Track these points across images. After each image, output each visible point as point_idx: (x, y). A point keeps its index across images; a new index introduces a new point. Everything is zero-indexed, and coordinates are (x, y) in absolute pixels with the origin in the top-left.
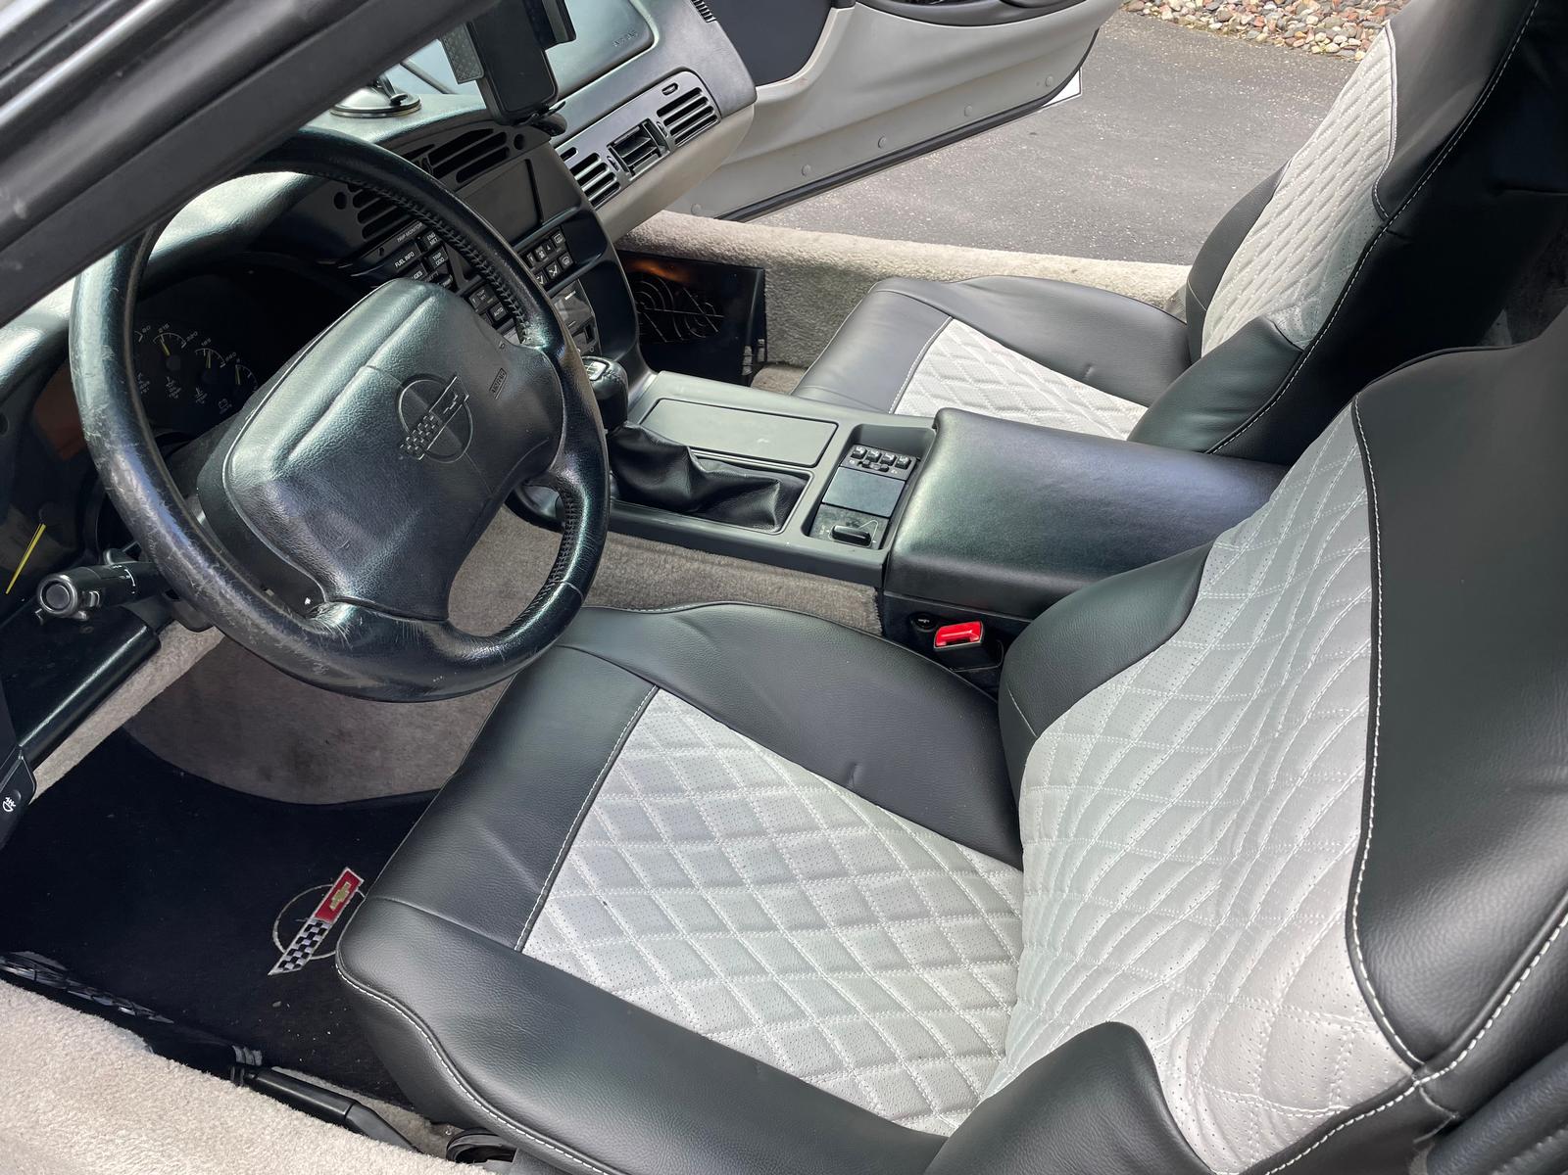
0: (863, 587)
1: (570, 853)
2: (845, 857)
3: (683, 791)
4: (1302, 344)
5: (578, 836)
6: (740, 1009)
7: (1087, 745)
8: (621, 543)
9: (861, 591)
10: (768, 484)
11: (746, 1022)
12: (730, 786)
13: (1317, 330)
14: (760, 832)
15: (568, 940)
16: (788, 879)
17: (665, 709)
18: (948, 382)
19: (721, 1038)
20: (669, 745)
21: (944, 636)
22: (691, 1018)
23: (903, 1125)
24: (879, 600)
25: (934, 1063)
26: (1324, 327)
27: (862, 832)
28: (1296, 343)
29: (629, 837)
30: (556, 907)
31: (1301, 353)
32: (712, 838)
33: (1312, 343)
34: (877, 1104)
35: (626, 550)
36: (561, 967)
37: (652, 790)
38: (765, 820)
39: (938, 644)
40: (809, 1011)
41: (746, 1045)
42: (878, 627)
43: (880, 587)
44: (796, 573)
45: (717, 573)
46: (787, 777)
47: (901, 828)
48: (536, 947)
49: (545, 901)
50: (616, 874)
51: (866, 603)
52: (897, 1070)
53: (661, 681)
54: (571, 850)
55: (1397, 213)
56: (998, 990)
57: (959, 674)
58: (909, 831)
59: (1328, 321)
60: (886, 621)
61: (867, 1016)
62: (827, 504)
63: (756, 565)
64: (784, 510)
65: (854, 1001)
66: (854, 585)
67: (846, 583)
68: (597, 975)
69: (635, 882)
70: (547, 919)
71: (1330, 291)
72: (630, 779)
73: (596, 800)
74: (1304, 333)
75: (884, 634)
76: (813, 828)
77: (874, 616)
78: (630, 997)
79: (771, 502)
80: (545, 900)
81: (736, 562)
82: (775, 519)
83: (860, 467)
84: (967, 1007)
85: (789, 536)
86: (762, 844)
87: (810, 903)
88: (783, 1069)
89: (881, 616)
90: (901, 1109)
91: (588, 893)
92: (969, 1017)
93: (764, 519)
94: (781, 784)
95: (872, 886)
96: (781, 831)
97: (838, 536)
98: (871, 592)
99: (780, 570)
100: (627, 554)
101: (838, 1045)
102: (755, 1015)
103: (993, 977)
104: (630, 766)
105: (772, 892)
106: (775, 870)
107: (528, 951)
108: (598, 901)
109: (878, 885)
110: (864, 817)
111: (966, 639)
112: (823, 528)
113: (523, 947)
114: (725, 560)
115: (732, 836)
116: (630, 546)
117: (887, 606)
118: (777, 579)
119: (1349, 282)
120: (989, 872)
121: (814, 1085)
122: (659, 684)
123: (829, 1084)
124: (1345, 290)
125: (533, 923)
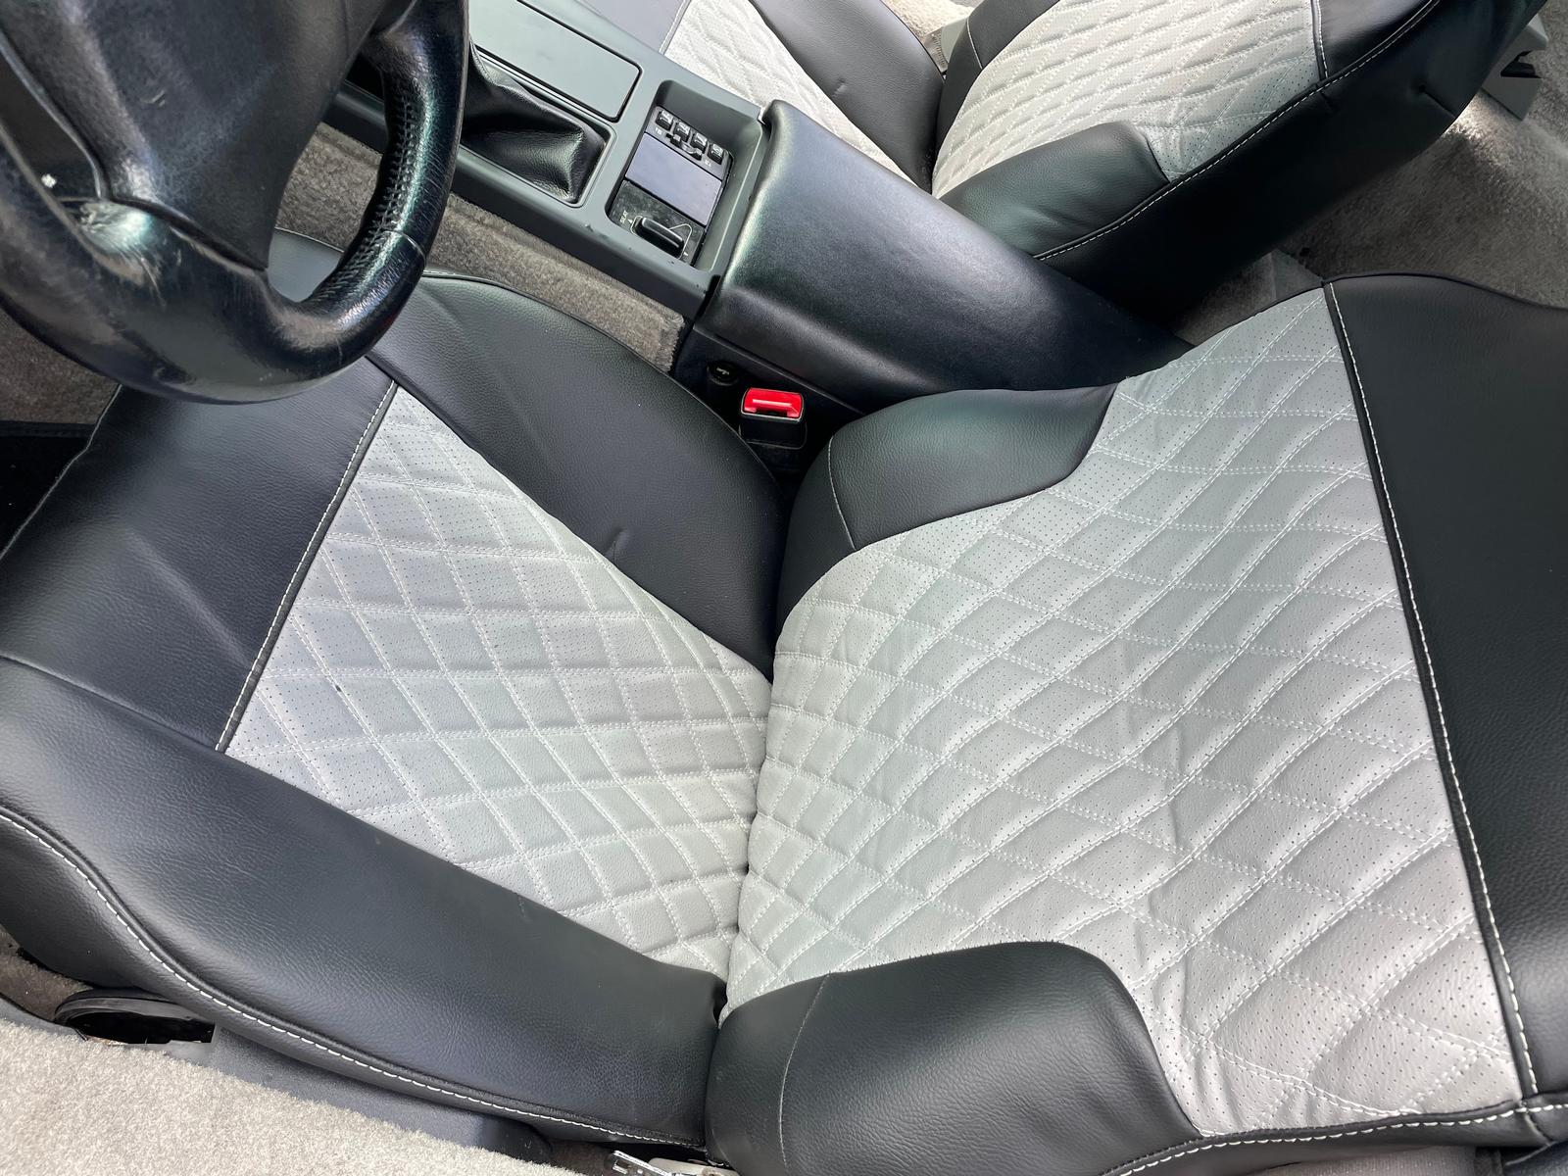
0: (669, 312)
1: (291, 613)
2: (609, 646)
3: (433, 541)
4: (1171, 175)
5: (302, 589)
6: (500, 832)
7: (925, 578)
8: (334, 143)
9: (666, 317)
10: (564, 130)
11: (506, 849)
12: (491, 543)
13: (1194, 166)
14: (519, 606)
15: (291, 737)
16: (540, 665)
17: (410, 420)
18: (714, 45)
19: (475, 868)
20: (419, 474)
21: (755, 401)
22: (443, 842)
23: (653, 957)
24: (685, 335)
25: (683, 887)
26: (1205, 166)
27: (631, 619)
28: (1166, 172)
29: (363, 597)
30: (275, 691)
31: (1164, 183)
32: (462, 606)
33: (1183, 178)
34: (631, 937)
35: (338, 155)
36: (281, 777)
37: (393, 534)
38: (528, 591)
39: (747, 409)
40: (570, 831)
41: (506, 875)
42: (669, 365)
43: (692, 318)
44: (587, 267)
45: (474, 234)
46: (555, 539)
47: (662, 616)
48: (245, 746)
49: (257, 681)
50: (351, 651)
51: (667, 333)
52: (651, 897)
53: (402, 376)
54: (293, 608)
55: (1338, 78)
56: (734, 801)
57: (755, 447)
58: (667, 617)
59: (1212, 161)
60: (683, 359)
61: (624, 836)
62: (632, 183)
63: (532, 239)
64: (582, 172)
65: (609, 817)
66: (660, 307)
67: (650, 301)
68: (329, 789)
69: (373, 662)
70: (260, 709)
71: (1224, 131)
72: (366, 515)
73: (326, 540)
74: (1180, 165)
75: (672, 372)
76: (580, 608)
77: (669, 351)
78: (373, 817)
79: (563, 155)
80: (257, 677)
81: (507, 227)
82: (570, 182)
83: (667, 141)
84: (706, 820)
85: (588, 213)
86: (519, 620)
87: (561, 694)
88: (541, 902)
89: (677, 354)
90: (652, 942)
91: (316, 672)
92: (708, 830)
93: (552, 177)
94: (550, 548)
95: (632, 682)
96: (546, 607)
97: (642, 232)
98: (679, 321)
99: (566, 257)
100: (340, 163)
101: (598, 873)
102: (515, 839)
103: (731, 787)
104: (369, 496)
105: (523, 679)
106: (530, 653)
107: (235, 751)
108: (328, 685)
109: (639, 680)
110: (632, 600)
111: (783, 412)
112: (625, 214)
113: (227, 746)
114: (490, 218)
115: (486, 605)
116: (348, 152)
117: (691, 343)
118: (560, 269)
119: (1255, 130)
120: (732, 669)
121: (572, 919)
122: (399, 380)
123: (587, 917)
124: (1246, 136)
125: (241, 712)
